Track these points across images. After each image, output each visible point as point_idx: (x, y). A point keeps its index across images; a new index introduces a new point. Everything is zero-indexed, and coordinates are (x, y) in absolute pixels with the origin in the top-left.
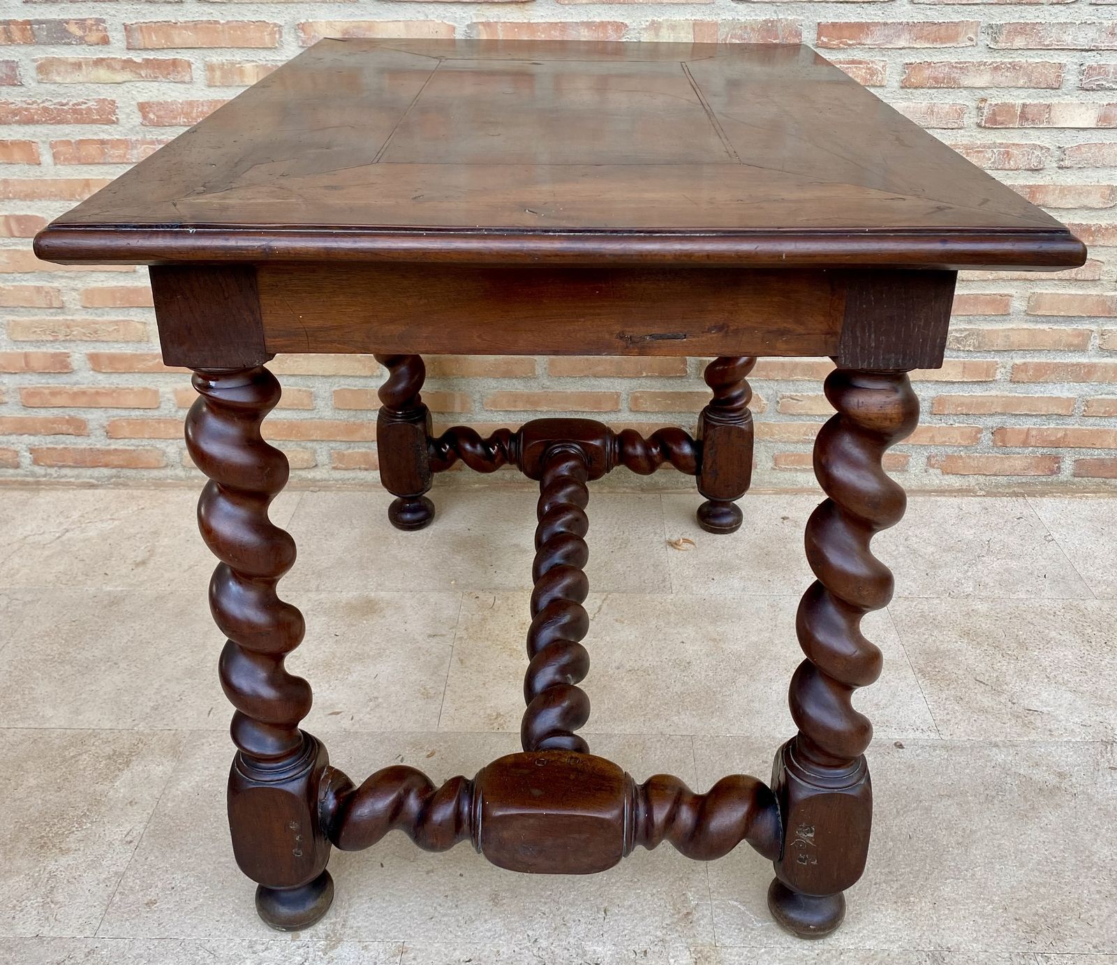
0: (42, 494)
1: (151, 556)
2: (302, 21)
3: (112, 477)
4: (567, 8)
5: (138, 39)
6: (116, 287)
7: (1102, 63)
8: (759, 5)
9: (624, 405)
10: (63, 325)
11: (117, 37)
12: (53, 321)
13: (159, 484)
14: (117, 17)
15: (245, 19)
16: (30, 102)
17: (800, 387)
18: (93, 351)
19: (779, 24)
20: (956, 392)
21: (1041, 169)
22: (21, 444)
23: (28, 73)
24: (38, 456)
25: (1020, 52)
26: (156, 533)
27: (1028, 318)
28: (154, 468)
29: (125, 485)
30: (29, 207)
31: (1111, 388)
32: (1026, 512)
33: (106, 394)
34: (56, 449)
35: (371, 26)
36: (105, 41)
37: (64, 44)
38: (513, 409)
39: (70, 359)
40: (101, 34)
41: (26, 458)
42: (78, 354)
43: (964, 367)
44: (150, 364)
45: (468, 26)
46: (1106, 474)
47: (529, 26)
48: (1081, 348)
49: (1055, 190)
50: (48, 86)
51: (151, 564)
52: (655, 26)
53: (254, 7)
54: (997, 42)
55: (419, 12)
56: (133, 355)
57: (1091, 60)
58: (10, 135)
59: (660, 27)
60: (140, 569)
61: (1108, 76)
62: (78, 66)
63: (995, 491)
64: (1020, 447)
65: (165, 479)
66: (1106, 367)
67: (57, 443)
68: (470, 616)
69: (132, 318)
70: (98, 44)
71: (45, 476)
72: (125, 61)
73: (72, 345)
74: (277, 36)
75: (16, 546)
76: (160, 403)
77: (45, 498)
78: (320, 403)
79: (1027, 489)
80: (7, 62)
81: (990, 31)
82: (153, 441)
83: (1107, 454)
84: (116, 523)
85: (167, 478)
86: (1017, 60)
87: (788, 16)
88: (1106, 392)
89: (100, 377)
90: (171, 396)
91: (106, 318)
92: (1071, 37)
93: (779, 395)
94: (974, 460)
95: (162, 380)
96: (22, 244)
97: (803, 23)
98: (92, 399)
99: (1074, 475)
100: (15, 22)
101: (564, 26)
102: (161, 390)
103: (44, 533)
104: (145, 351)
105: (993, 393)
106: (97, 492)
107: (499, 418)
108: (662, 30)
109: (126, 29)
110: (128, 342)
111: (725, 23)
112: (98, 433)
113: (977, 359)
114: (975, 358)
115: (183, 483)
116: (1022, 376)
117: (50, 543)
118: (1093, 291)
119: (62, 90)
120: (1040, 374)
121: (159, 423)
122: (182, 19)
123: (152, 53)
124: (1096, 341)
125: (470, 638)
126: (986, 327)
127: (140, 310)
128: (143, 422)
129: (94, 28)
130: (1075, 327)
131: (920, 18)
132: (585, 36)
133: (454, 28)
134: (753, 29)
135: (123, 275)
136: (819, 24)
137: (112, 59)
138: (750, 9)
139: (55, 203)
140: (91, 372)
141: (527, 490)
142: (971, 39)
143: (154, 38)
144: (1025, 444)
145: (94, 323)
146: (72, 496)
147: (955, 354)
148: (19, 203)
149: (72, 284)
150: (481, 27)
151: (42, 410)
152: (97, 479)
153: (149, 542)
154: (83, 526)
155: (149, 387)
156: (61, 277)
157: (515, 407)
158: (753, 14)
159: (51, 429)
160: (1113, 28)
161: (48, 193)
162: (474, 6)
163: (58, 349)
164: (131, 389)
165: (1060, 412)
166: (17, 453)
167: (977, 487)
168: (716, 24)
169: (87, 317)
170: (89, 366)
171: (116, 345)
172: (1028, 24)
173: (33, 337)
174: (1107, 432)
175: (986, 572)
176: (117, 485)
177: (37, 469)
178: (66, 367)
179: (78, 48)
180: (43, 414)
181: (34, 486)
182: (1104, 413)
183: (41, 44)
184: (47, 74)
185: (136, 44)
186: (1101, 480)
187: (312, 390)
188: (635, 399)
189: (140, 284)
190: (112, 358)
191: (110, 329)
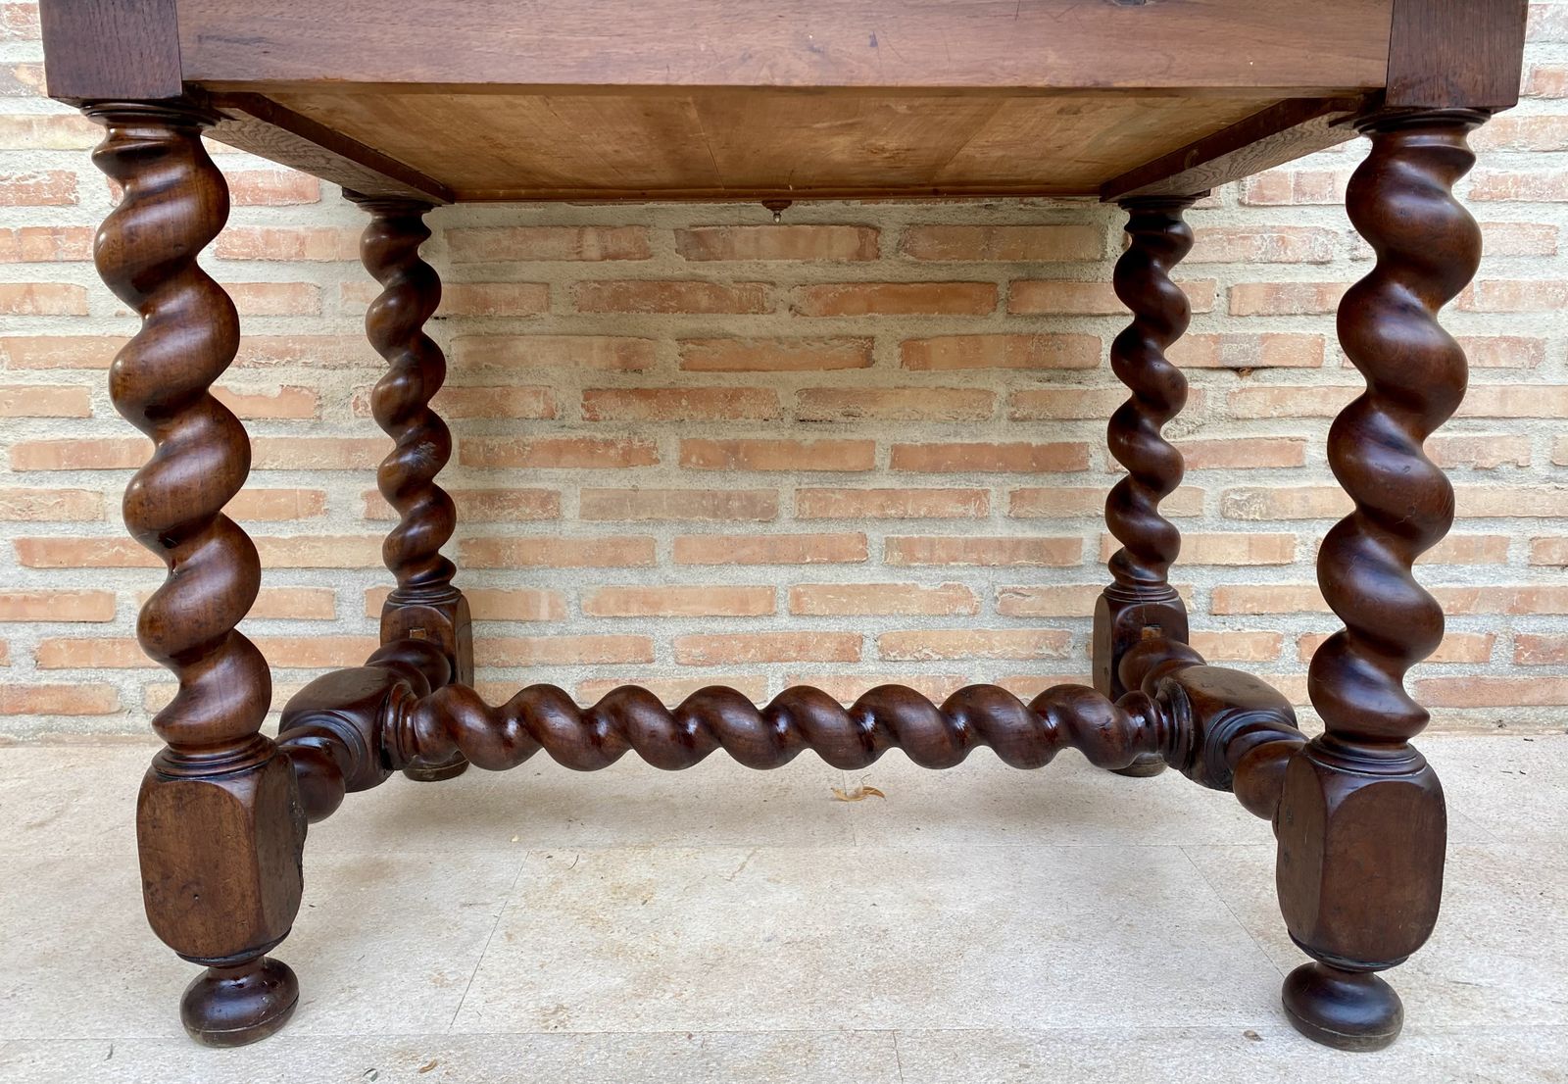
3: (39, 731)
6: (64, 439)
9: (782, 606)
13: (109, 740)
17: (1026, 576)
18: (24, 535)
20: (1242, 580)
28: (102, 715)
31: (1453, 572)
33: (39, 602)
38: (624, 614)
42: (3, 541)
43: (1250, 544)
44: (106, 554)
46: (1461, 703)
56: (84, 544)
62: (27, 125)
68: (534, 879)
69: (83, 487)
76: (116, 613)
78: (346, 610)
82: (103, 672)
83: (1459, 673)
85: (119, 730)
88: (1447, 577)
89: (32, 575)
90: (133, 603)
91: (45, 487)
93: (998, 588)
95: (123, 578)
98: (18, 608)
102: (119, 594)
104: (100, 535)
105: (1294, 582)
106: (13, 750)
107: (604, 628)
110: (75, 521)
112: (22, 661)
113: (1266, 532)
114: (1264, 530)
115: (144, 737)
121: (114, 644)
125: (530, 907)
126: (1273, 485)
127: (95, 474)
128: (90, 644)
135: (73, 422)
140: (19, 569)
145: (28, 494)
147: (1236, 525)
155: (102, 590)
157: (627, 611)
164: (76, 593)
169: (18, 485)
170: (17, 558)
171: (57, 528)
174: (1457, 637)
176: (45, 742)
182: (1449, 609)
186: (1453, 710)
187: (336, 590)
188: (797, 597)
189: (97, 436)
190: (51, 547)
191: (51, 504)
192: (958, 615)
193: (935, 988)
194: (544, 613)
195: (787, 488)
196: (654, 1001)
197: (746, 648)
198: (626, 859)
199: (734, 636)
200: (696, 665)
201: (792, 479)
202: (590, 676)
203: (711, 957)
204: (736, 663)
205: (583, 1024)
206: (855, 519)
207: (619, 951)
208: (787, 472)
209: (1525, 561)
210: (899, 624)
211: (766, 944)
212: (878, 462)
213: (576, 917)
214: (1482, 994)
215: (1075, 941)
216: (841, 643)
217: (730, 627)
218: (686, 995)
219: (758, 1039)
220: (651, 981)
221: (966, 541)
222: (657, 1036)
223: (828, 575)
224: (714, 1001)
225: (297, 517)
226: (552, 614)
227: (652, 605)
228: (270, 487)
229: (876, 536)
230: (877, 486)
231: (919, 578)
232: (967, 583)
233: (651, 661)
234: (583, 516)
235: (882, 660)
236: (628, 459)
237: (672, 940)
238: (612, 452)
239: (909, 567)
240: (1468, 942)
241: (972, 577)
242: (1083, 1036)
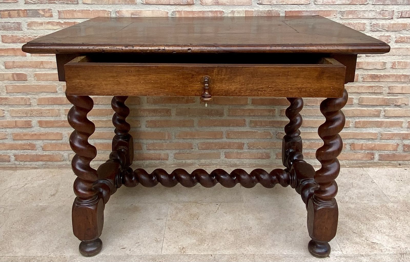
0: (18, 171)
1: (57, 192)
2: (118, 10)
3: (43, 165)
4: (205, 6)
5: (63, 15)
6: (50, 97)
7: (377, 23)
8: (266, 5)
10: (30, 110)
11: (55, 14)
12: (27, 109)
13: (60, 167)
14: (56, 8)
15: (99, 9)
16: (24, 35)
18: (41, 120)
19: (273, 11)
21: (360, 57)
22: (11, 153)
23: (24, 26)
24: (17, 157)
25: (351, 19)
26: (59, 184)
27: (359, 106)
28: (59, 161)
29: (48, 168)
30: (21, 70)
31: (389, 129)
32: (364, 173)
33: (43, 135)
34: (24, 155)
35: (141, 12)
36: (51, 16)
37: (37, 17)
39: (32, 123)
40: (50, 14)
41: (13, 158)
42: (34, 121)
44: (60, 124)
45: (172, 12)
46: (390, 160)
47: (192, 12)
48: (378, 116)
49: (365, 63)
50: (30, 30)
51: (57, 195)
52: (233, 12)
53: (102, 5)
54: (343, 16)
55: (156, 7)
56: (54, 121)
57: (374, 22)
58: (16, 47)
59: (234, 12)
60: (53, 197)
61: (380, 27)
62: (41, 24)
63: (352, 166)
64: (360, 150)
65: (62, 165)
66: (387, 122)
67: (24, 153)
68: (172, 212)
69: (54, 108)
70: (49, 17)
71: (19, 165)
72: (57, 22)
73: (32, 118)
74: (109, 15)
75: (8, 190)
76: (63, 138)
77: (19, 173)
79: (363, 165)
80: (17, 23)
81: (341, 13)
82: (59, 151)
83: (390, 153)
84: (45, 181)
85: (63, 165)
86: (350, 22)
87: (275, 9)
88: (387, 131)
89: (42, 129)
90: (67, 135)
91: (45, 108)
92: (367, 15)
93: (277, 132)
94: (344, 155)
95: (64, 129)
96: (18, 83)
97: (280, 11)
98: (38, 137)
99: (379, 160)
100: (21, 10)
101: (204, 12)
102: (63, 133)
103: (18, 185)
104: (58, 120)
105: (350, 131)
106: (38, 170)
107: (181, 141)
108: (235, 13)
109: (58, 12)
110: (53, 116)
111: (255, 11)
112: (39, 149)
115: (68, 166)
116: (359, 125)
117: (20, 188)
118: (381, 97)
119: (35, 32)
120: (365, 125)
121: (62, 145)
122: (78, 9)
123: (67, 20)
124: (383, 114)
125: (172, 220)
126: (346, 109)
127: (58, 105)
128: (56, 145)
129: (48, 12)
130: (375, 109)
131: (318, 9)
132: (210, 15)
133: (168, 13)
134: (264, 13)
135: (52, 93)
136: (285, 11)
137: (53, 22)
138: (263, 7)
139: (30, 69)
140: (39, 127)
141: (190, 167)
142: (335, 16)
143: (68, 15)
144: (362, 149)
145: (41, 110)
146: (29, 172)
148: (18, 69)
149: (34, 96)
150: (176, 12)
151: (20, 141)
152: (38, 166)
153: (56, 187)
154: (32, 182)
155: (59, 132)
156: (31, 94)
157: (187, 137)
158: (264, 8)
159: (22, 148)
160: (380, 12)
161: (28, 66)
162: (175, 6)
163: (27, 119)
164: (53, 133)
165: (372, 138)
166: (9, 156)
167: (346, 164)
168: (252, 11)
169: (39, 108)
170: (38, 125)
171: (48, 118)
172: (353, 11)
173: (19, 115)
174: (390, 144)
175: (352, 194)
176: (45, 168)
177: (16, 162)
178: (30, 125)
179: (42, 18)
180: (20, 142)
181: (15, 168)
182: (388, 138)
183: (29, 17)
184: (31, 26)
185: (61, 17)
186: (388, 162)
188: (228, 134)
189: (58, 96)
190: (47, 122)
191: (47, 112)
192: (268, 138)
193: (262, 243)
194: (167, 138)
195: (226, 109)
196: (203, 246)
197: (216, 146)
198: (191, 206)
199: (213, 143)
200: (203, 150)
201: (228, 107)
202: (177, 152)
203: (214, 234)
204: (213, 149)
205: (189, 252)
206: (243, 116)
207: (194, 233)
208: (226, 105)
209: (406, 126)
210: (253, 141)
211: (225, 231)
212: (248, 102)
213: (183, 223)
214: (378, 246)
215: (292, 230)
216: (239, 145)
217: (211, 141)
218: (209, 245)
219: (226, 256)
220: (202, 241)
221: (270, 121)
222: (205, 255)
223: (236, 129)
224: (215, 246)
225: (107, 115)
226: (168, 138)
227: (193, 136)
228: (101, 108)
229: (248, 120)
230: (248, 108)
231: (258, 130)
232: (270, 131)
233: (192, 149)
234: (176, 115)
235: (249, 149)
236: (187, 102)
237: (205, 230)
238: (184, 100)
239: (256, 127)
240: (378, 232)
241: (271, 130)
242: (293, 256)
